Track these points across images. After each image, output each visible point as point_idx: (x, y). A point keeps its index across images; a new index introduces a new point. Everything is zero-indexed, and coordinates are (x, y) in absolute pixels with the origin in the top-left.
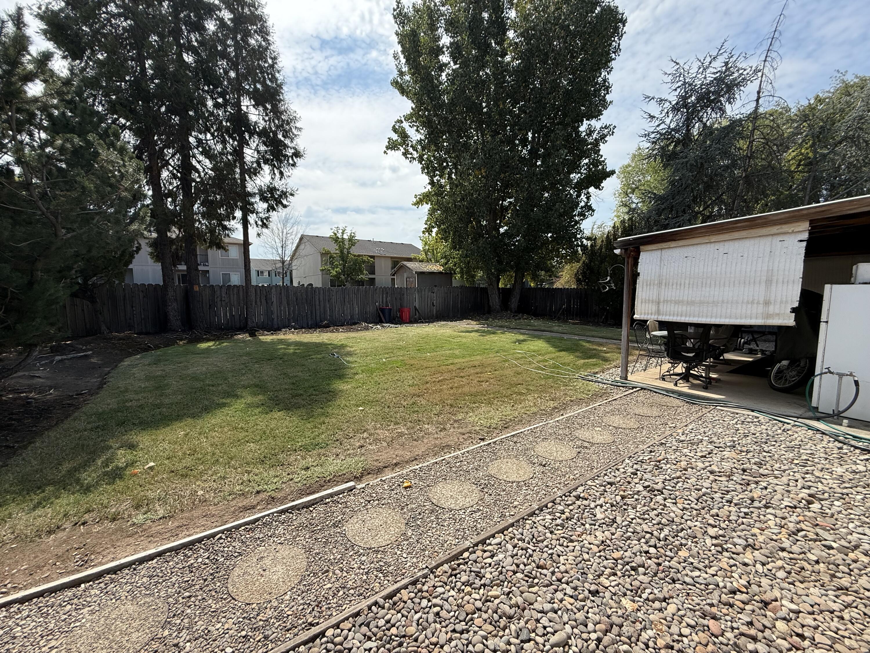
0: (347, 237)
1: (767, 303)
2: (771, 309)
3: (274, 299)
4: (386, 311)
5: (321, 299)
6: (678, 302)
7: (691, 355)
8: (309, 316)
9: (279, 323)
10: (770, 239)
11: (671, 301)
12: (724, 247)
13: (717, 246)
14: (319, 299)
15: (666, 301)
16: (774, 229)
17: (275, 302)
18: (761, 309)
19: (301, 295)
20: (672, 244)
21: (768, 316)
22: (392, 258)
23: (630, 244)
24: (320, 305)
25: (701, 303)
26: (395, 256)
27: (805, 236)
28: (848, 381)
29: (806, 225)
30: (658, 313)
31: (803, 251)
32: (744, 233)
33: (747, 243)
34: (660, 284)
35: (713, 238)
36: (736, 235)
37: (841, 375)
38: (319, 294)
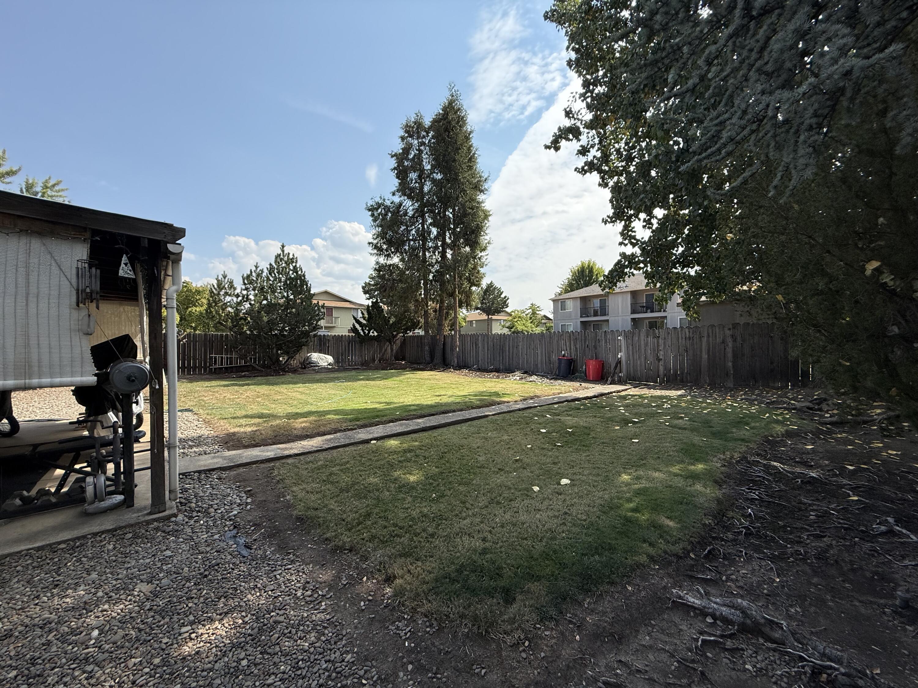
4: (563, 362)
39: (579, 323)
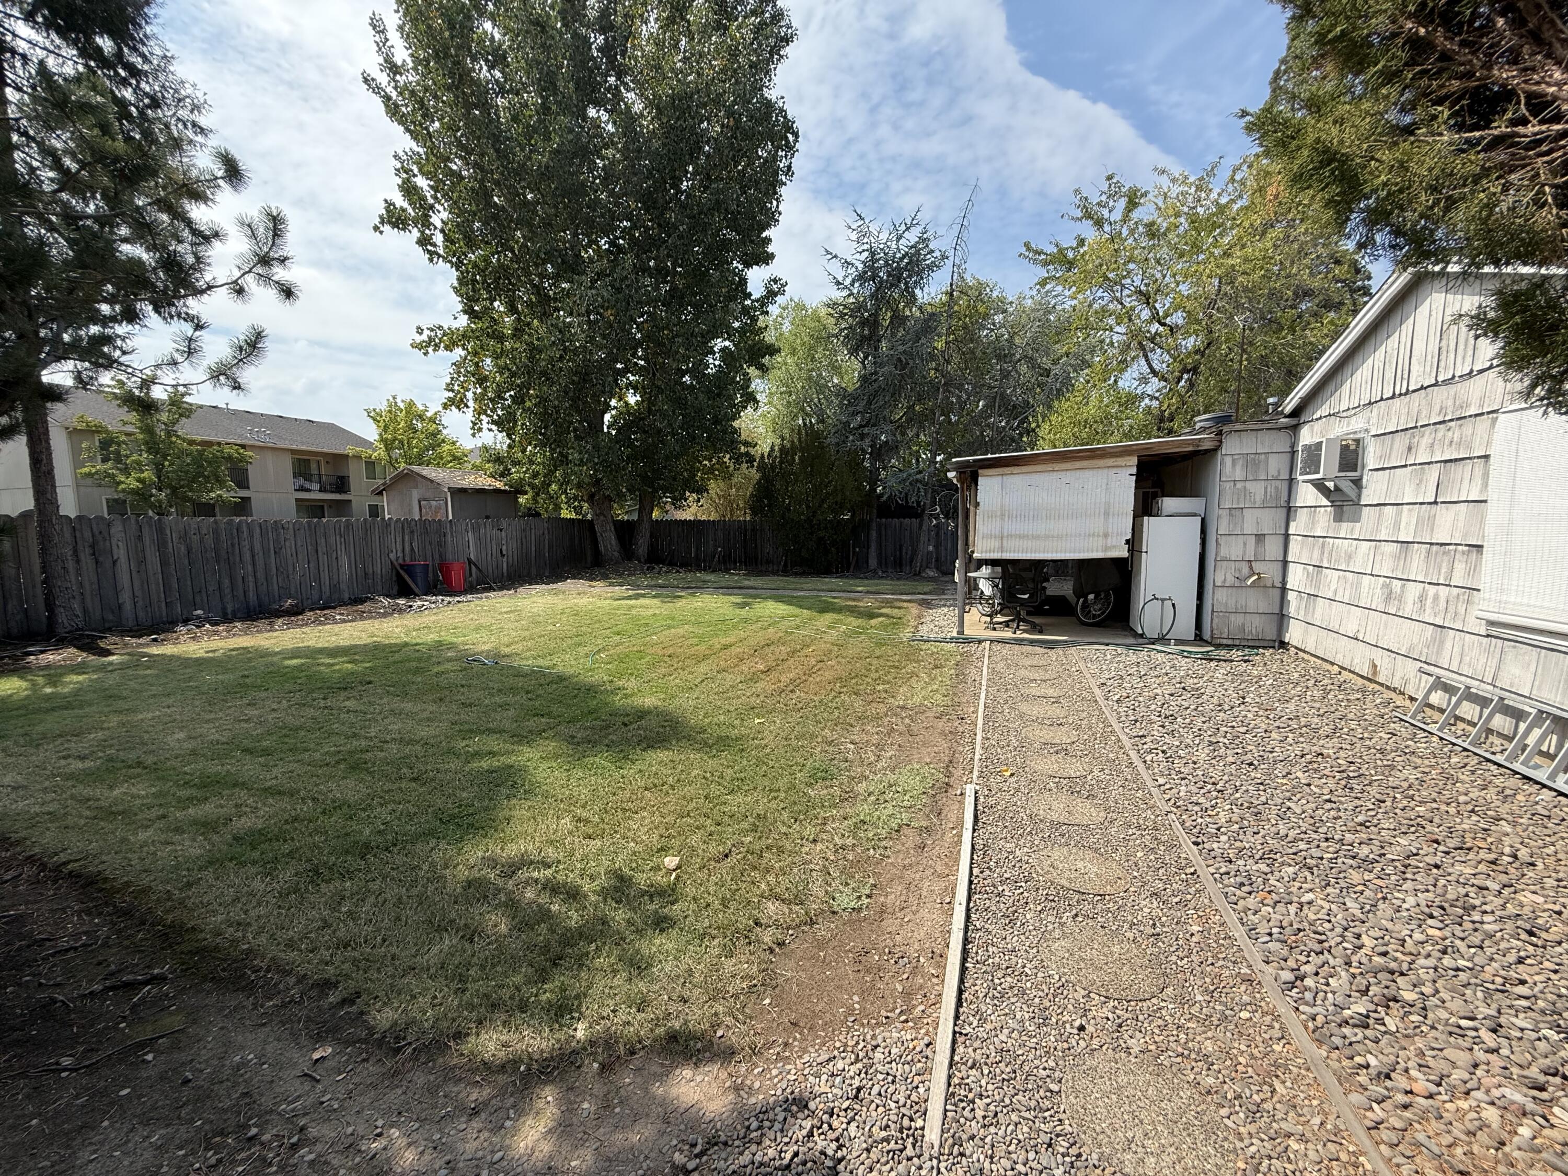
0: (164, 396)
1: (1106, 536)
2: (1109, 542)
3: (121, 553)
4: (418, 570)
5: (257, 547)
6: (1022, 537)
7: (1026, 596)
8: (227, 591)
9: (141, 614)
10: (1106, 470)
11: (1015, 536)
12: (1068, 477)
13: (1060, 475)
14: (252, 549)
15: (1010, 536)
16: (1110, 462)
17: (123, 560)
18: (1101, 542)
19: (202, 540)
20: (1016, 470)
21: (1107, 549)
22: (293, 452)
23: (968, 467)
24: (254, 565)
25: (1047, 537)
26: (304, 448)
27: (1134, 470)
28: (1168, 604)
29: (1134, 460)
30: (1002, 550)
31: (1134, 485)
32: (1085, 463)
33: (1088, 473)
34: (1003, 515)
35: (1057, 466)
36: (1078, 464)
37: (1163, 600)
38: (251, 536)
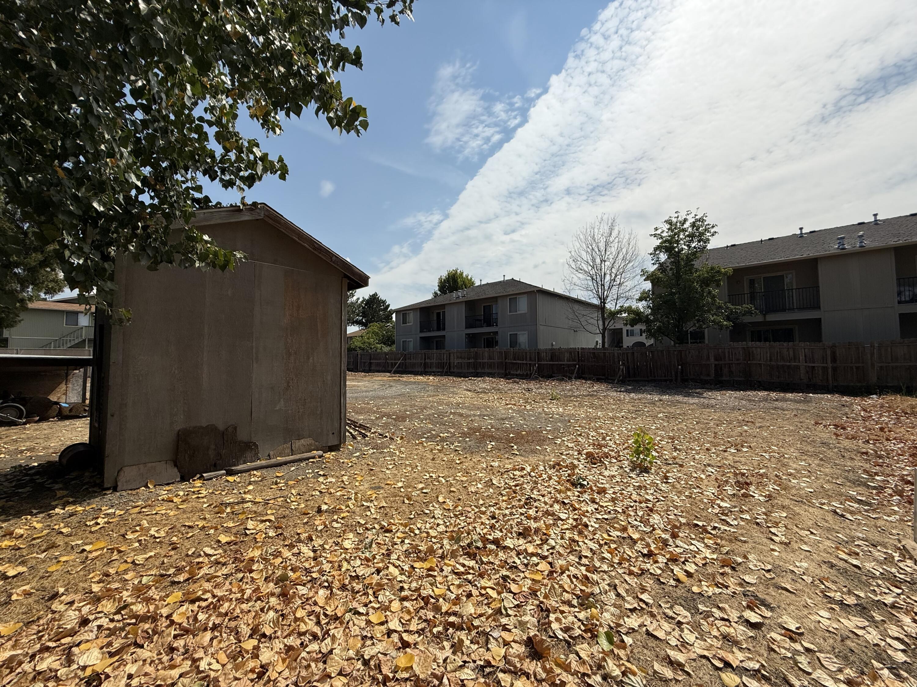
39: (418, 338)
